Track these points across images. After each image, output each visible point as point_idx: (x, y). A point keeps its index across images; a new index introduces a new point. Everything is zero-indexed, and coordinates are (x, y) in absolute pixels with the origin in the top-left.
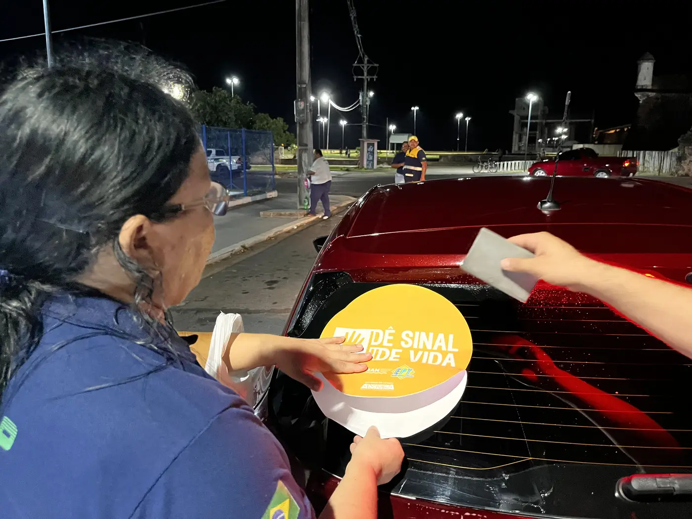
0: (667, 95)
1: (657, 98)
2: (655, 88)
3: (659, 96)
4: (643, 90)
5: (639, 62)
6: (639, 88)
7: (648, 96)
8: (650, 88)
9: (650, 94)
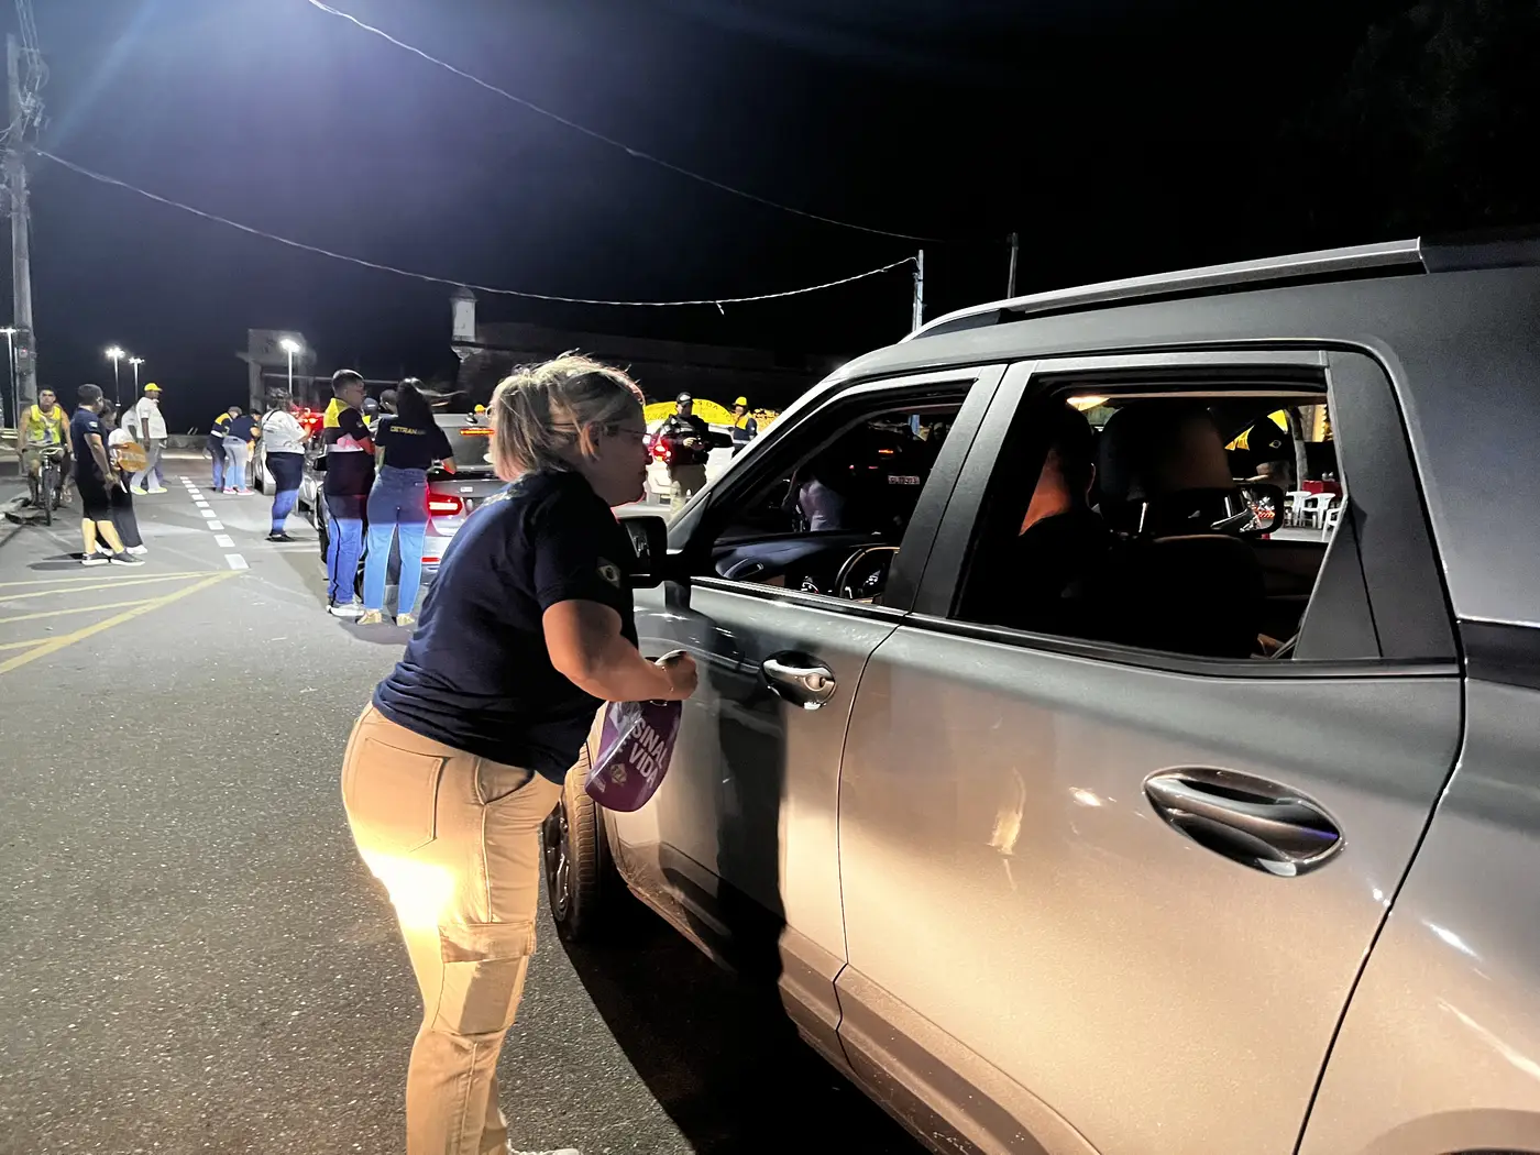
0: (498, 352)
1: (484, 357)
2: (480, 341)
3: (488, 353)
4: (462, 343)
5: (451, 299)
6: (456, 339)
7: (471, 353)
8: (473, 340)
9: (473, 349)
